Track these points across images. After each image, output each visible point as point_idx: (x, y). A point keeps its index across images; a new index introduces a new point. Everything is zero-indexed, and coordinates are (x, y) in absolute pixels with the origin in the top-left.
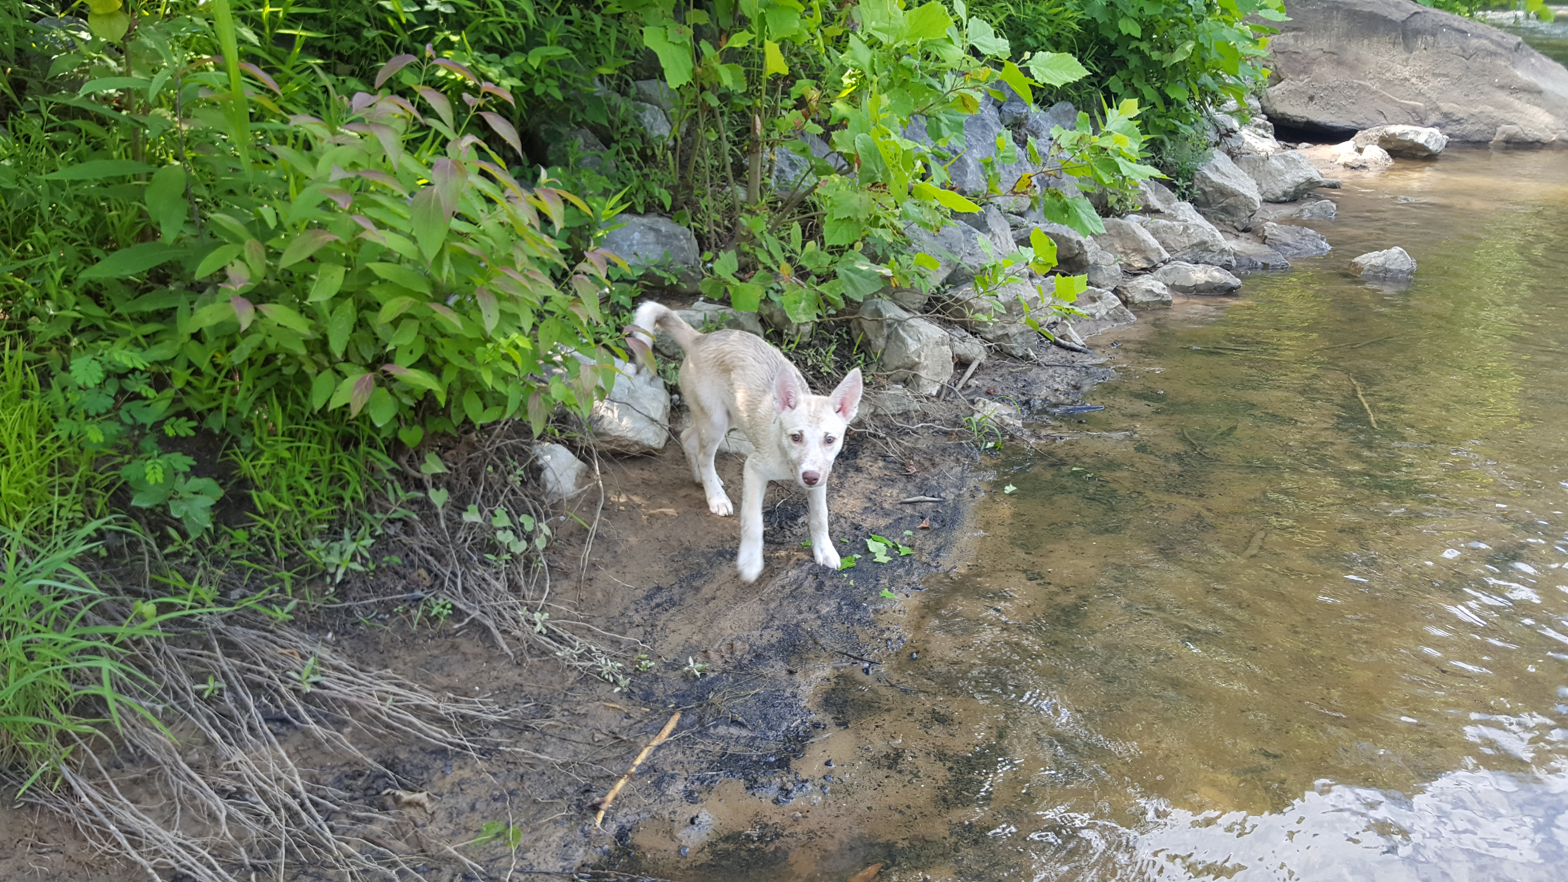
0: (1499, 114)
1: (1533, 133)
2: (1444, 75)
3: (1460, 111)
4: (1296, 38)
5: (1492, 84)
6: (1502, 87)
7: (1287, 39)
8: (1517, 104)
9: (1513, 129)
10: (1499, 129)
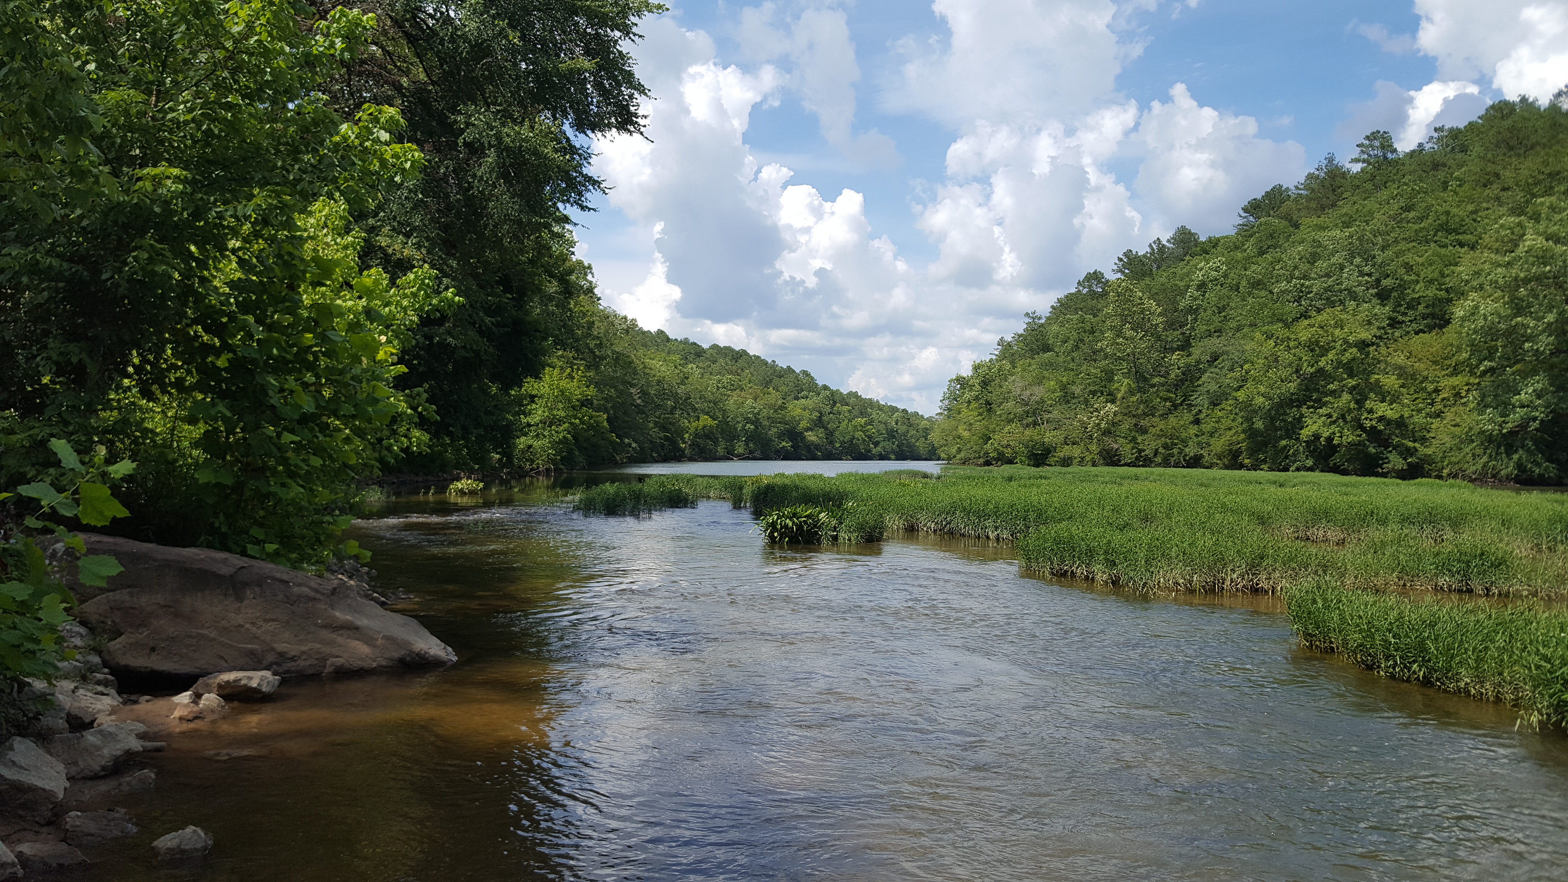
0: (326, 650)
1: (357, 664)
2: (273, 620)
3: (293, 649)
4: (131, 595)
5: (316, 625)
6: (325, 627)
7: (122, 596)
8: (340, 640)
9: (340, 661)
10: (328, 662)
